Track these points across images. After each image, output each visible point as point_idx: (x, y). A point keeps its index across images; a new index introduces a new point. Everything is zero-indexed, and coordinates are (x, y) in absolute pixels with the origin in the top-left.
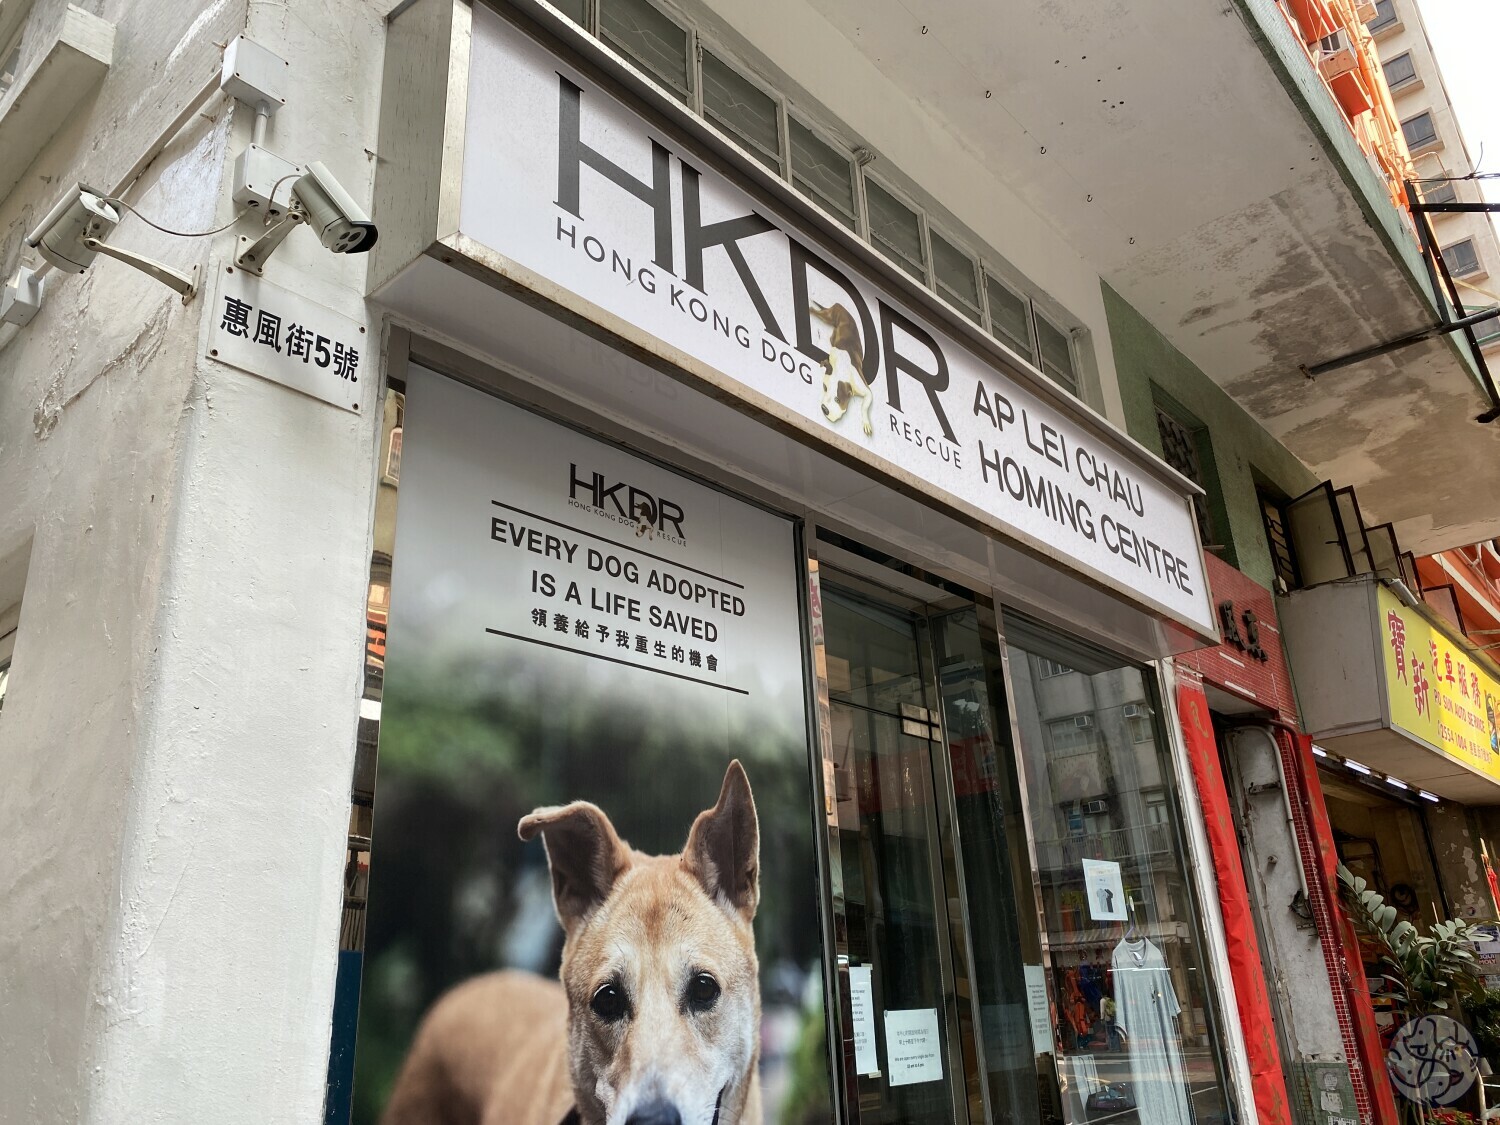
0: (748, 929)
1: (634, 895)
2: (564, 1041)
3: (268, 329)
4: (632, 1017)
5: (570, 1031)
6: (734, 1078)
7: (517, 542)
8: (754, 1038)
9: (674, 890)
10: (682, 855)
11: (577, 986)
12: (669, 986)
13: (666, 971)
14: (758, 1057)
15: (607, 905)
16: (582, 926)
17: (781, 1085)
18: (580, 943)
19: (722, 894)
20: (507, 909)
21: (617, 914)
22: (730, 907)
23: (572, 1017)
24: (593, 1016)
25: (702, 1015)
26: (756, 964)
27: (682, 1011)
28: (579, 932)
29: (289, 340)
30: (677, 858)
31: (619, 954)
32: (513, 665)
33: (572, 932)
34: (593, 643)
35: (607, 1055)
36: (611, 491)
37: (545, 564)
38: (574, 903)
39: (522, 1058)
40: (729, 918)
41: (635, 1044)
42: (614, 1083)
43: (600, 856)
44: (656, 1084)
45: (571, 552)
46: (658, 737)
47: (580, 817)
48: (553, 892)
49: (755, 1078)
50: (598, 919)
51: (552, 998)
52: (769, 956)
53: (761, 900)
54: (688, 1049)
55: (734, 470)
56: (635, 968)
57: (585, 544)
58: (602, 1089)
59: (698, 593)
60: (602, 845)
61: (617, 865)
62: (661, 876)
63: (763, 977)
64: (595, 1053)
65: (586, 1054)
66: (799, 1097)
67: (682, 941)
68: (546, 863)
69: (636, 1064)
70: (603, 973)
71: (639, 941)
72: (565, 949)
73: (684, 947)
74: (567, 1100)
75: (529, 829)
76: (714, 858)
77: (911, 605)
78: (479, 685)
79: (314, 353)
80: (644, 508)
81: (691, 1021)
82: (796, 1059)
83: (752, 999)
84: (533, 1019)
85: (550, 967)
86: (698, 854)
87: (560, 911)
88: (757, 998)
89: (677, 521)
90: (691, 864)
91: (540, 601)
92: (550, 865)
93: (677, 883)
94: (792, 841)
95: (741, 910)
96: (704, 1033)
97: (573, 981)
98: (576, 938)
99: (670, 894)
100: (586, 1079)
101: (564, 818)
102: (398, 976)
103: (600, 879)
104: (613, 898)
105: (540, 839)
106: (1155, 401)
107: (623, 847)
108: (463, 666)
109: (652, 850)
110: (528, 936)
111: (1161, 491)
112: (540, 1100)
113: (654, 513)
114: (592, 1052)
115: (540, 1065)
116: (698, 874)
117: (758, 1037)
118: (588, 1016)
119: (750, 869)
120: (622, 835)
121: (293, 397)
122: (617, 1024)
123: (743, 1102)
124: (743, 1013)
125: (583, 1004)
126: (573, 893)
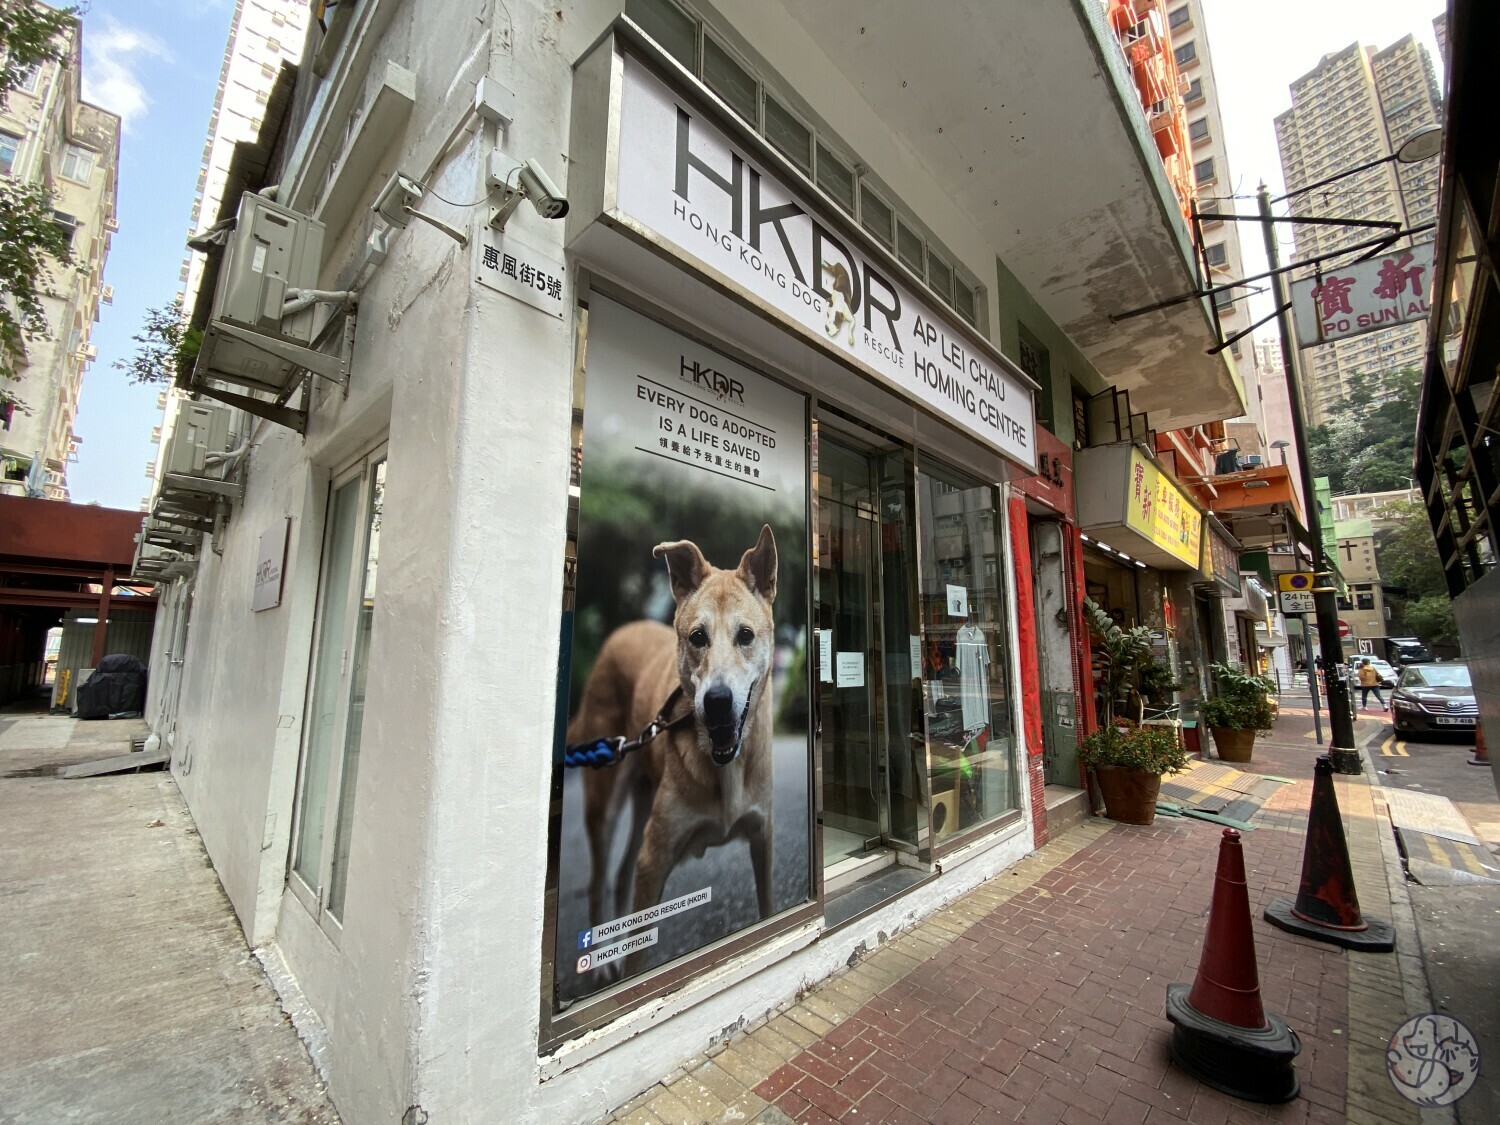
0: (769, 608)
1: (712, 588)
2: (675, 655)
3: (509, 266)
4: (709, 646)
5: (679, 650)
6: (759, 677)
7: (651, 400)
8: (770, 659)
9: (732, 587)
10: (737, 570)
11: (682, 630)
12: (728, 633)
13: (727, 625)
14: (772, 668)
15: (698, 592)
16: (685, 601)
17: (783, 682)
18: (684, 610)
19: (757, 591)
20: (647, 591)
21: (703, 597)
22: (761, 597)
23: (679, 644)
24: (690, 644)
25: (745, 647)
26: (773, 625)
27: (735, 645)
28: (684, 604)
29: (522, 273)
30: (734, 572)
31: (704, 616)
32: (649, 467)
33: (680, 604)
34: (692, 458)
35: (697, 663)
36: (703, 373)
37: (667, 413)
38: (682, 590)
39: (654, 661)
40: (760, 602)
41: (710, 659)
42: (700, 676)
43: (695, 568)
44: (721, 678)
45: (681, 407)
46: (726, 510)
47: (685, 548)
48: (671, 584)
49: (770, 678)
50: (694, 599)
51: (670, 635)
52: (780, 622)
54: (737, 663)
55: (773, 364)
56: (712, 623)
57: (689, 403)
58: (694, 678)
59: (750, 434)
60: (696, 563)
61: (703, 573)
62: (726, 579)
63: (776, 631)
64: (690, 662)
65: (686, 662)
66: (791, 689)
67: (736, 612)
69: (711, 668)
70: (695, 624)
71: (714, 610)
72: (676, 612)
73: (737, 614)
74: (676, 682)
75: (659, 552)
76: (753, 573)
77: (868, 448)
78: (632, 477)
79: (536, 282)
80: (722, 383)
81: (739, 650)
82: (790, 671)
83: (770, 641)
84: (661, 644)
85: (669, 620)
86: (745, 570)
87: (674, 593)
88: (773, 641)
89: (740, 393)
90: (742, 575)
91: (665, 434)
92: (669, 570)
93: (734, 584)
94: (794, 567)
95: (766, 599)
96: (745, 655)
97: (680, 627)
98: (682, 607)
99: (728, 588)
100: (686, 673)
101: (677, 548)
102: (592, 620)
103: (695, 579)
104: (702, 589)
105: (665, 558)
106: (1020, 334)
107: (707, 565)
108: (624, 466)
109: (722, 568)
110: (659, 604)
111: (1017, 387)
112: (663, 681)
113: (727, 387)
115: (663, 665)
116: (745, 580)
117: (772, 659)
118: (687, 644)
119: (772, 579)
120: (707, 559)
121: (526, 308)
122: (702, 649)
123: (763, 689)
124: (765, 648)
125: (685, 638)
126: (681, 585)
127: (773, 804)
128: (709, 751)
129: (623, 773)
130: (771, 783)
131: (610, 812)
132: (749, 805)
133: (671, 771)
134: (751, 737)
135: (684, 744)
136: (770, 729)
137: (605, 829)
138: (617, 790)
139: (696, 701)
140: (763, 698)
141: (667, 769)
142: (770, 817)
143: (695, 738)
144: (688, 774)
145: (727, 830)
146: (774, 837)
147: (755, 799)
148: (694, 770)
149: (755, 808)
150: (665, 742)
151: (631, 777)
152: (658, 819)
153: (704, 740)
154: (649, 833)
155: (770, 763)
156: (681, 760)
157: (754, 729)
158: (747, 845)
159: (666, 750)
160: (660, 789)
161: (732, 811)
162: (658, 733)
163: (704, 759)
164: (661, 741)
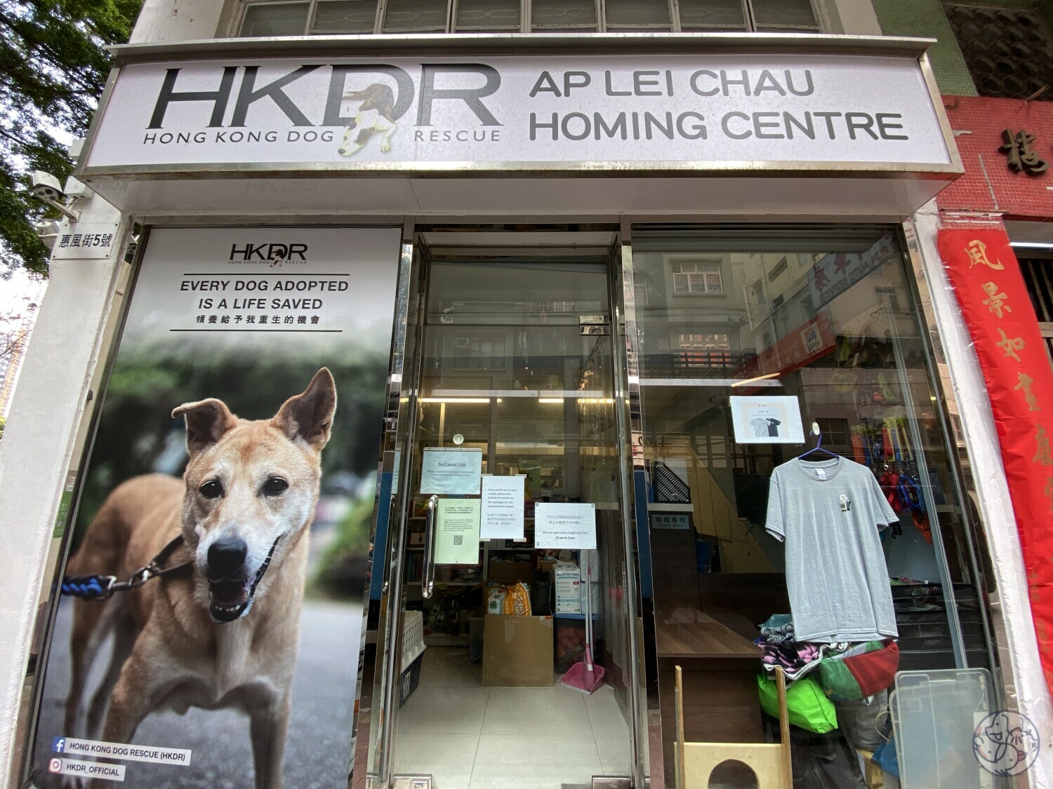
0: (316, 454)
1: (236, 440)
2: (181, 506)
4: (223, 497)
5: (185, 501)
6: (290, 531)
7: (194, 289)
8: (310, 511)
9: (263, 437)
10: (273, 419)
11: (192, 481)
12: (251, 483)
13: (250, 476)
14: (311, 521)
15: (217, 445)
16: (201, 454)
17: (328, 539)
18: (198, 463)
19: (299, 438)
20: (160, 448)
21: (223, 449)
22: (304, 444)
23: (187, 495)
24: (200, 495)
25: (272, 498)
26: (320, 473)
27: (258, 495)
28: (198, 457)
29: (84, 241)
30: (269, 421)
31: (221, 467)
32: (182, 343)
33: (195, 457)
34: (232, 325)
35: (205, 513)
36: (257, 251)
37: (205, 295)
38: (198, 444)
39: (156, 511)
40: (302, 449)
41: (223, 510)
42: (207, 527)
43: (218, 423)
44: (234, 530)
45: (224, 286)
46: (266, 363)
47: (209, 405)
48: (186, 440)
49: (307, 532)
50: (211, 451)
52: (330, 468)
53: (331, 440)
54: (259, 514)
55: (341, 213)
56: (231, 473)
57: (234, 279)
58: (199, 529)
59: (313, 285)
60: (220, 417)
61: (227, 426)
62: (256, 430)
65: (192, 512)
66: (341, 546)
67: (264, 461)
68: (185, 427)
69: (222, 519)
70: (210, 476)
71: (236, 461)
72: (189, 465)
73: (266, 464)
74: (177, 532)
75: (177, 413)
76: (296, 419)
79: (94, 241)
80: (279, 253)
81: (264, 501)
82: (343, 525)
83: (312, 491)
85: (179, 473)
86: (285, 417)
87: (189, 448)
88: (317, 491)
89: (300, 253)
90: (279, 423)
91: (203, 312)
92: (187, 428)
93: (266, 433)
94: (364, 408)
95: (313, 445)
96: (271, 507)
97: (190, 479)
98: (196, 460)
99: (256, 438)
100: (191, 522)
101: (200, 407)
102: (103, 475)
103: (215, 433)
104: (223, 442)
105: (183, 417)
107: (233, 418)
108: (156, 347)
110: (170, 459)
111: (866, 62)
112: (163, 530)
113: (286, 252)
114: (196, 511)
116: (284, 429)
117: (313, 511)
118: (197, 494)
119: (324, 423)
121: (82, 262)
122: (213, 500)
123: (295, 545)
124: (304, 498)
125: (195, 490)
126: (197, 440)
127: (293, 682)
128: (208, 604)
129: (109, 609)
130: (294, 655)
131: (93, 641)
132: (255, 675)
133: (158, 617)
134: (268, 597)
135: (177, 593)
136: (299, 591)
137: (86, 656)
138: (101, 624)
139: (198, 551)
140: (292, 555)
141: (154, 614)
142: (286, 695)
143: (192, 588)
144: (178, 625)
145: (220, 695)
146: (289, 722)
147: (266, 669)
148: (186, 621)
149: (264, 679)
150: (156, 587)
151: (117, 613)
152: (138, 660)
153: (203, 592)
154: (126, 672)
155: (295, 631)
156: (172, 608)
157: (275, 587)
158: (246, 721)
159: (156, 596)
160: (144, 632)
161: (229, 674)
162: (149, 578)
163: (199, 613)
164: (153, 585)
